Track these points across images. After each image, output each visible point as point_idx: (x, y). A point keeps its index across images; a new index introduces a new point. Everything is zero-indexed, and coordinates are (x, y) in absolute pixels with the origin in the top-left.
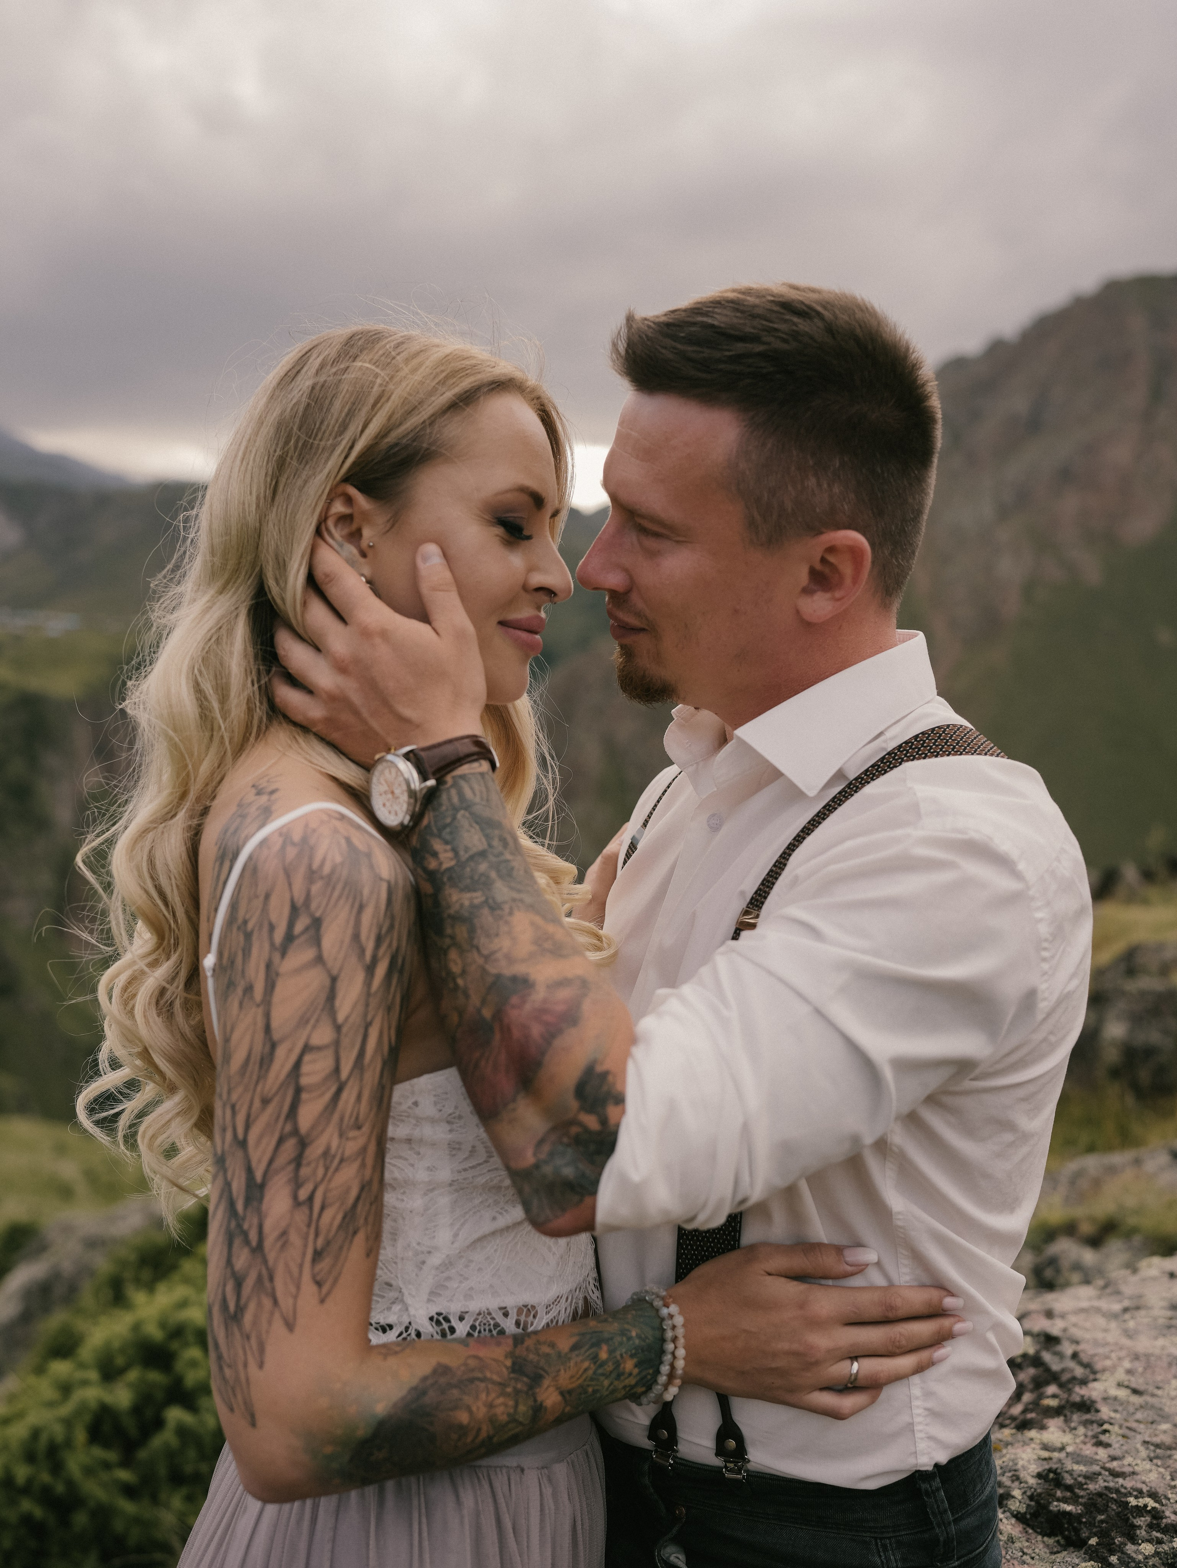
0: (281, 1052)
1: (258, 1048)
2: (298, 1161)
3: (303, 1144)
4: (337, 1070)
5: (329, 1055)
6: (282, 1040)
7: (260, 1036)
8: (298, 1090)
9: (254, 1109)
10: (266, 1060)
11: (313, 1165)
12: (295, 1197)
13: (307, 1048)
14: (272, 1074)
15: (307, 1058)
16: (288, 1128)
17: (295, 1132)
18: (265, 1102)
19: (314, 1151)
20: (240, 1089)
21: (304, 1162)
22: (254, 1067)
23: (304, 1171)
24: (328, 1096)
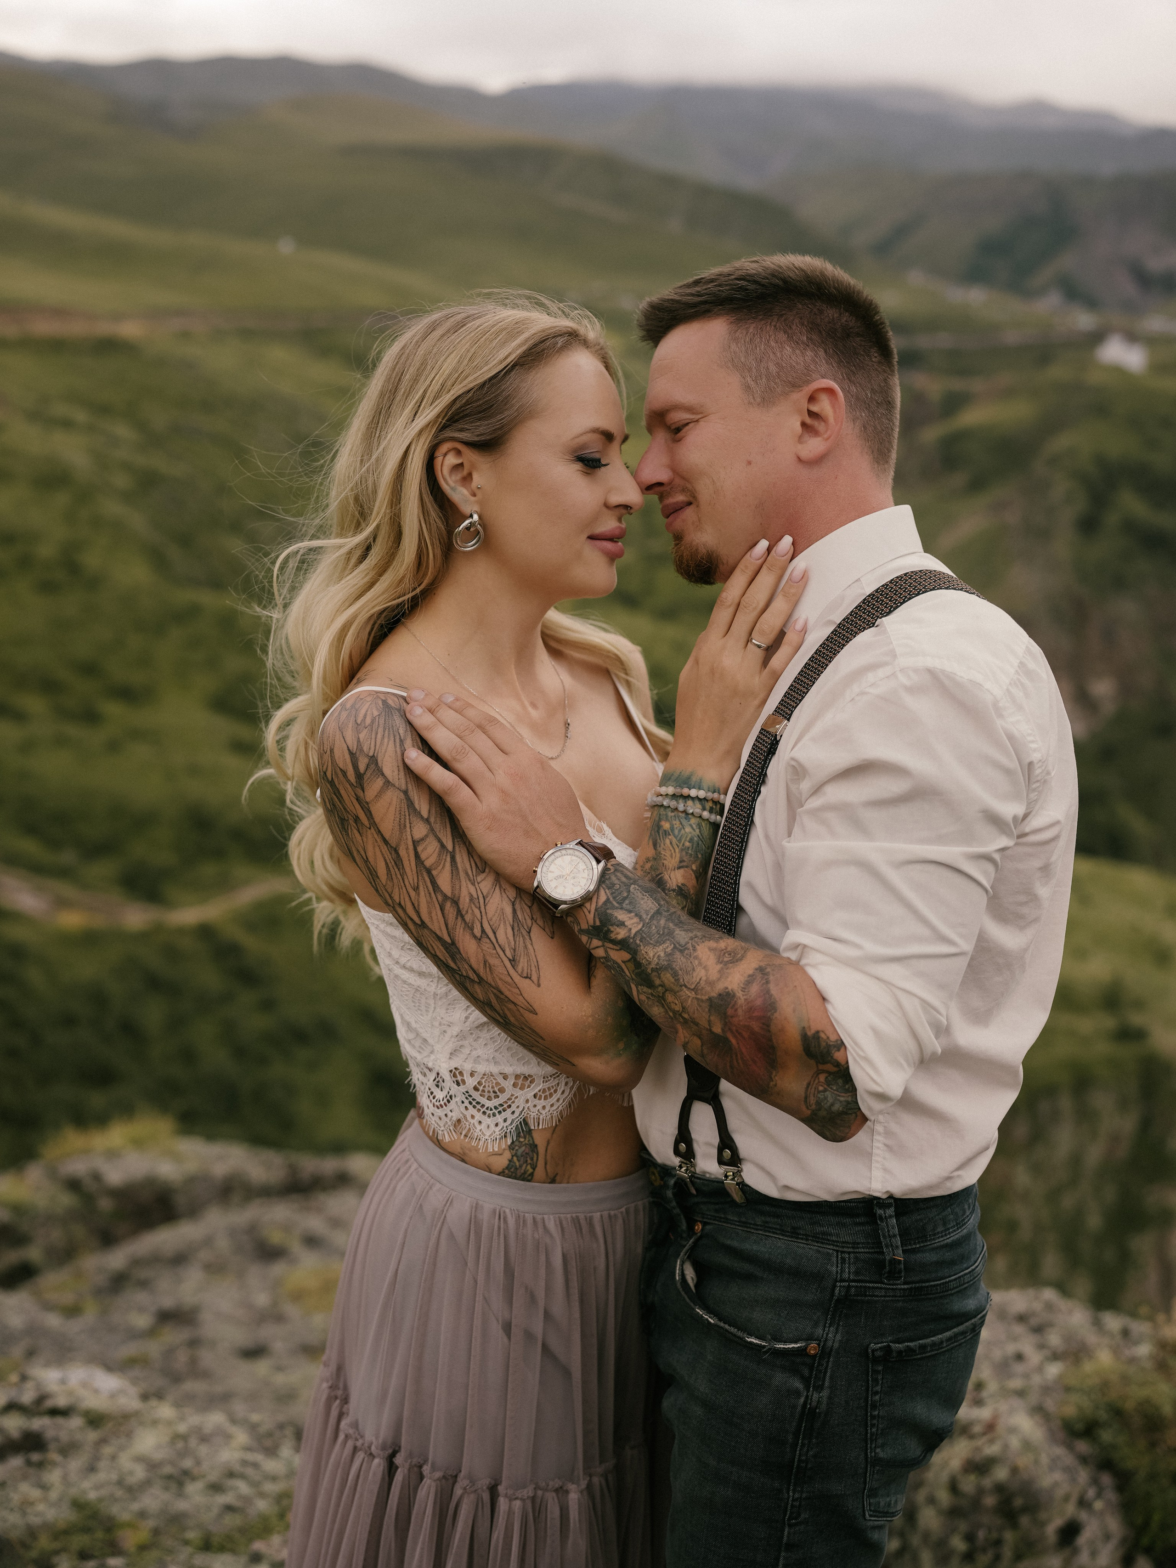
0: (402, 852)
1: (388, 857)
2: (460, 914)
3: (456, 902)
4: (443, 846)
5: (431, 839)
6: (398, 845)
7: (385, 849)
8: (429, 871)
9: (413, 899)
10: (398, 861)
11: (470, 911)
12: (475, 937)
13: (415, 843)
14: (408, 870)
15: (420, 849)
16: (440, 898)
17: (445, 897)
18: (416, 889)
19: (464, 902)
20: (396, 890)
21: (464, 913)
22: (394, 871)
23: (468, 918)
24: (448, 864)
